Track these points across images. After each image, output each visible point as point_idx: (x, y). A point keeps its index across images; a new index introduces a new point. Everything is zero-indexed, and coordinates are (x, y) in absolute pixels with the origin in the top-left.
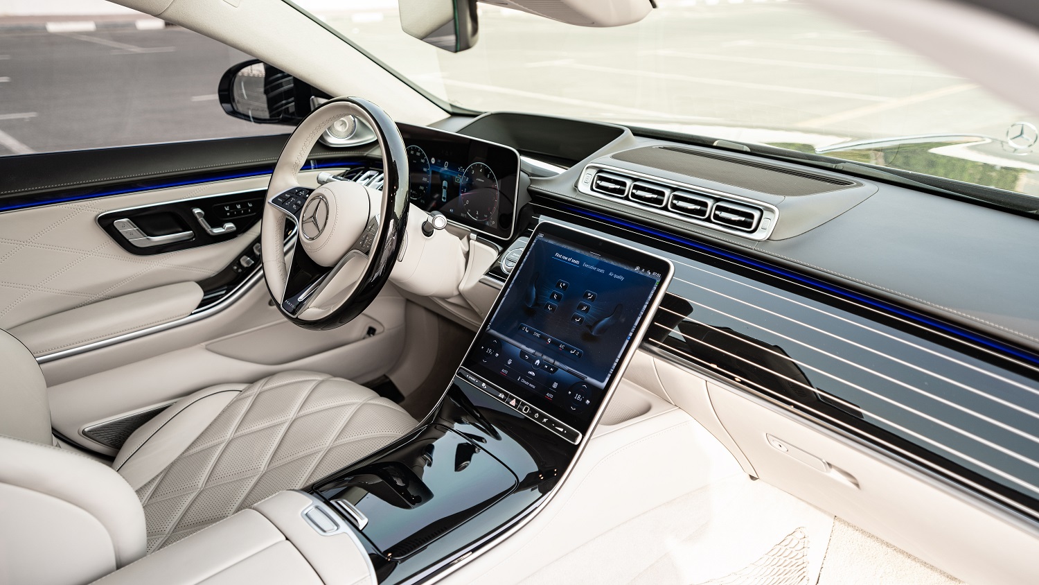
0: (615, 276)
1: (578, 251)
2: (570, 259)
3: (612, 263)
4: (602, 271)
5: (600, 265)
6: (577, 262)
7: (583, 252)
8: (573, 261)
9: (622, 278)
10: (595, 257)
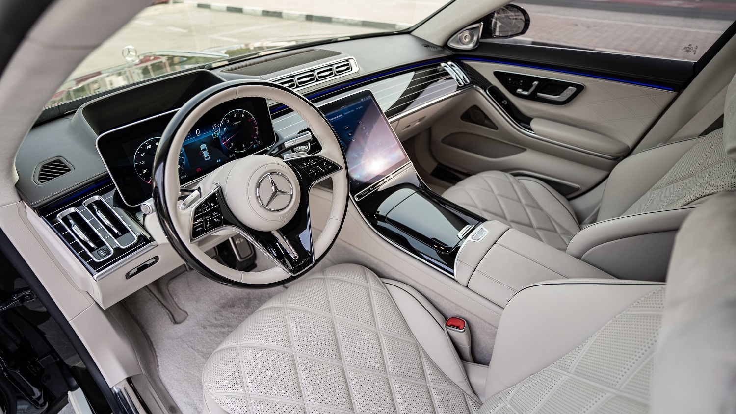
0: (359, 108)
1: (336, 111)
2: (337, 117)
3: (353, 105)
4: (353, 111)
5: (350, 109)
6: (341, 115)
7: (339, 110)
8: (339, 116)
9: (361, 107)
10: (345, 108)
